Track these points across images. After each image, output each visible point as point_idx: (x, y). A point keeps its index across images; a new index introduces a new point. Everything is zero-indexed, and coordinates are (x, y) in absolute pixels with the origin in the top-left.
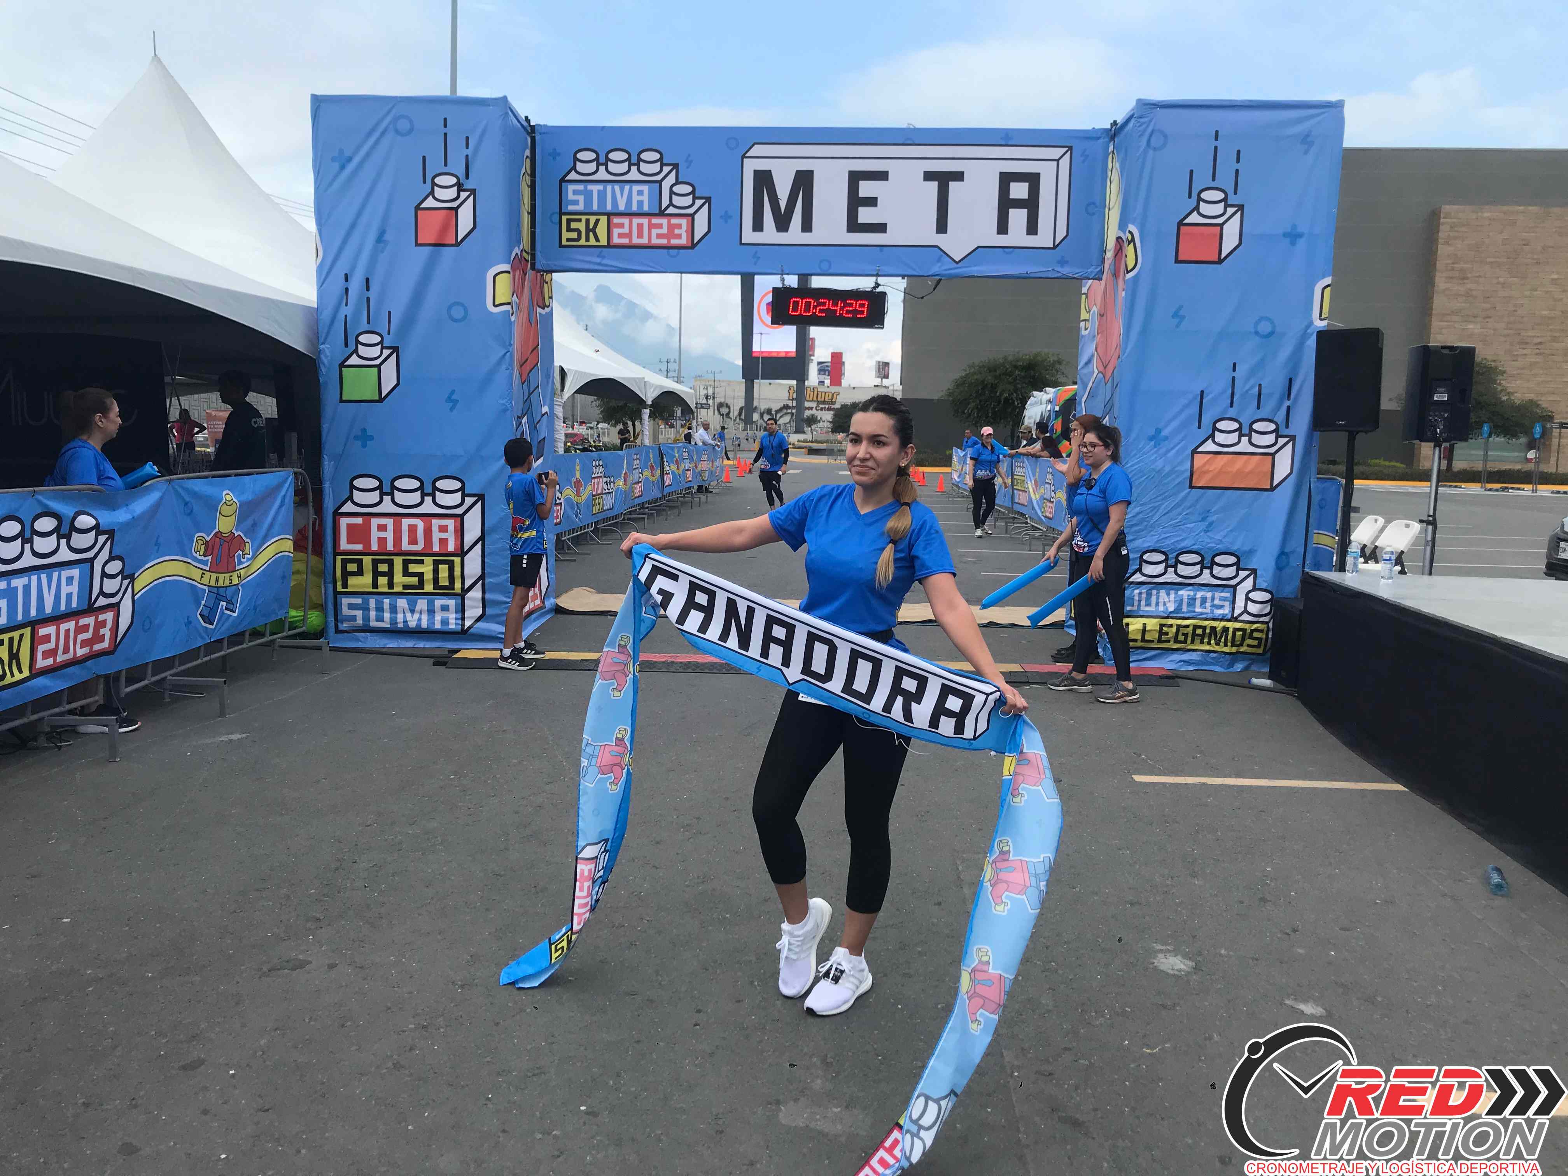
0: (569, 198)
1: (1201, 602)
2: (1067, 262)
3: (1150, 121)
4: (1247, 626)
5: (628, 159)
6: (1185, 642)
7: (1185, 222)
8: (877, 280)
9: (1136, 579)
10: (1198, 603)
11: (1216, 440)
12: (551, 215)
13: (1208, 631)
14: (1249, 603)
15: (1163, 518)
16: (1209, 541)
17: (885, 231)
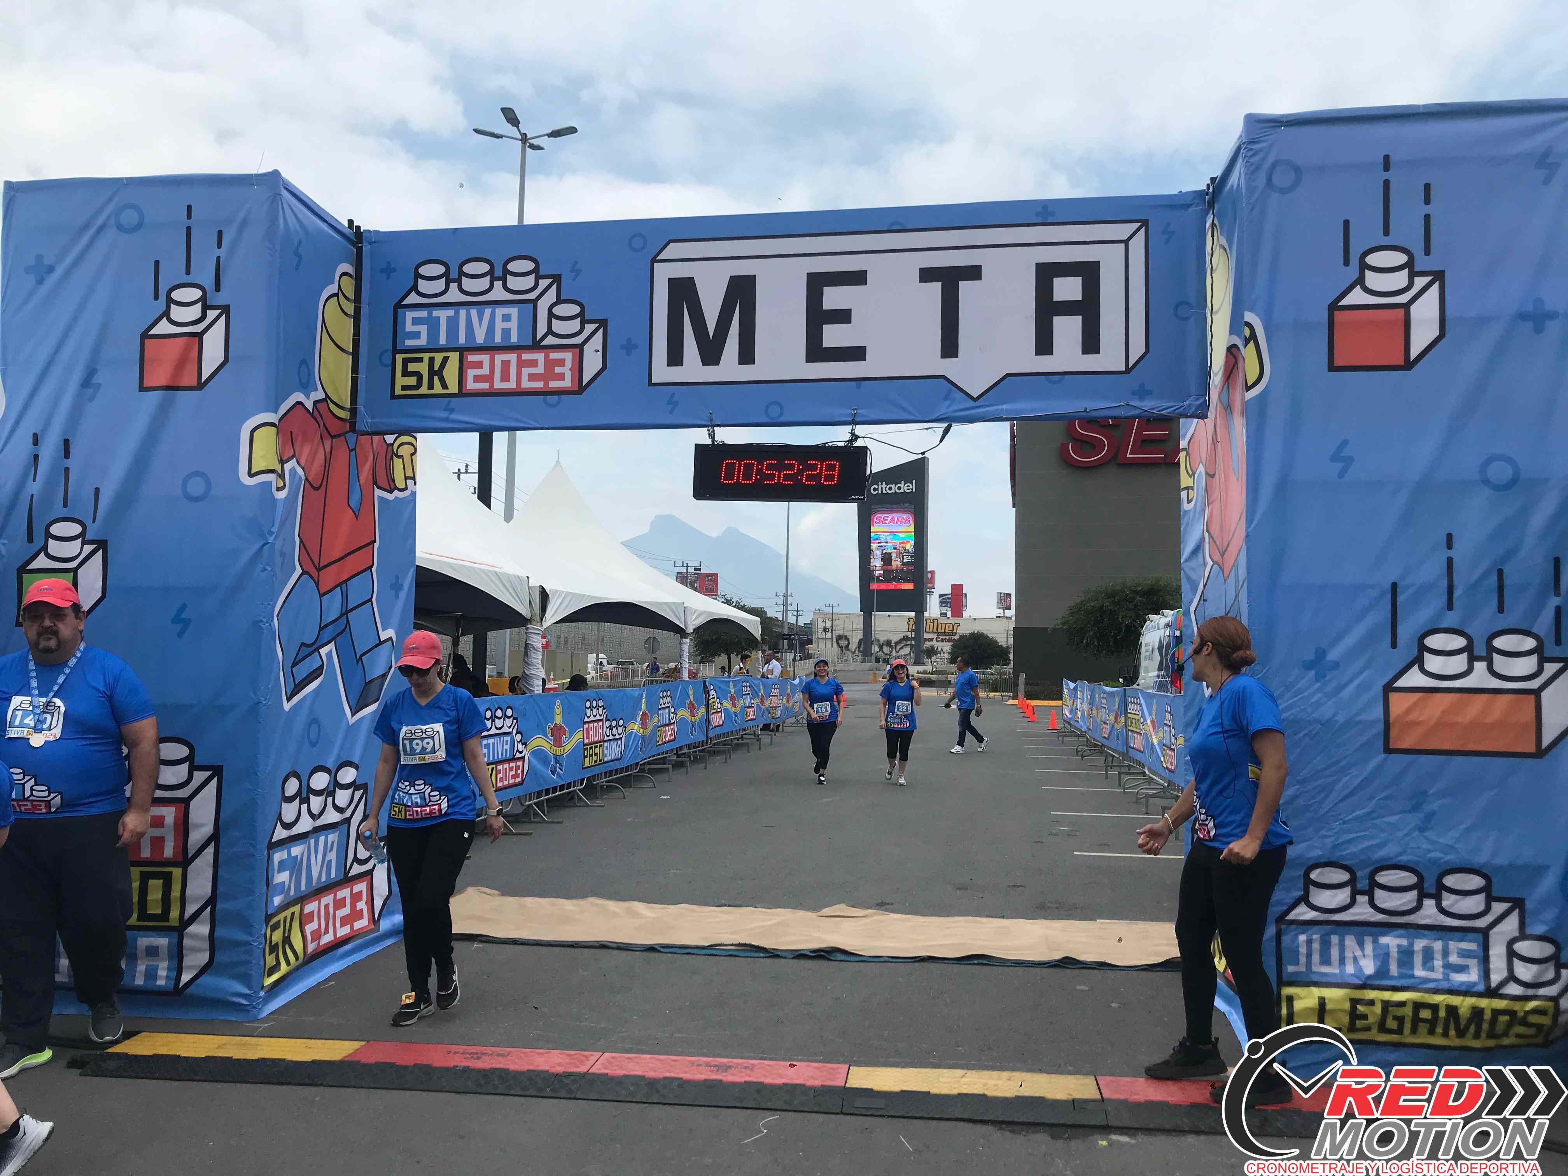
0: (407, 330)
1: (1424, 957)
2: (1150, 393)
3: (1271, 146)
4: (1517, 1006)
5: (491, 273)
6: (1400, 1031)
7: (1341, 303)
8: (853, 429)
9: (1299, 914)
10: (1418, 959)
11: (1429, 667)
12: (381, 354)
13: (1442, 1014)
14: (1517, 963)
15: (1341, 805)
16: (1426, 846)
17: (863, 359)
